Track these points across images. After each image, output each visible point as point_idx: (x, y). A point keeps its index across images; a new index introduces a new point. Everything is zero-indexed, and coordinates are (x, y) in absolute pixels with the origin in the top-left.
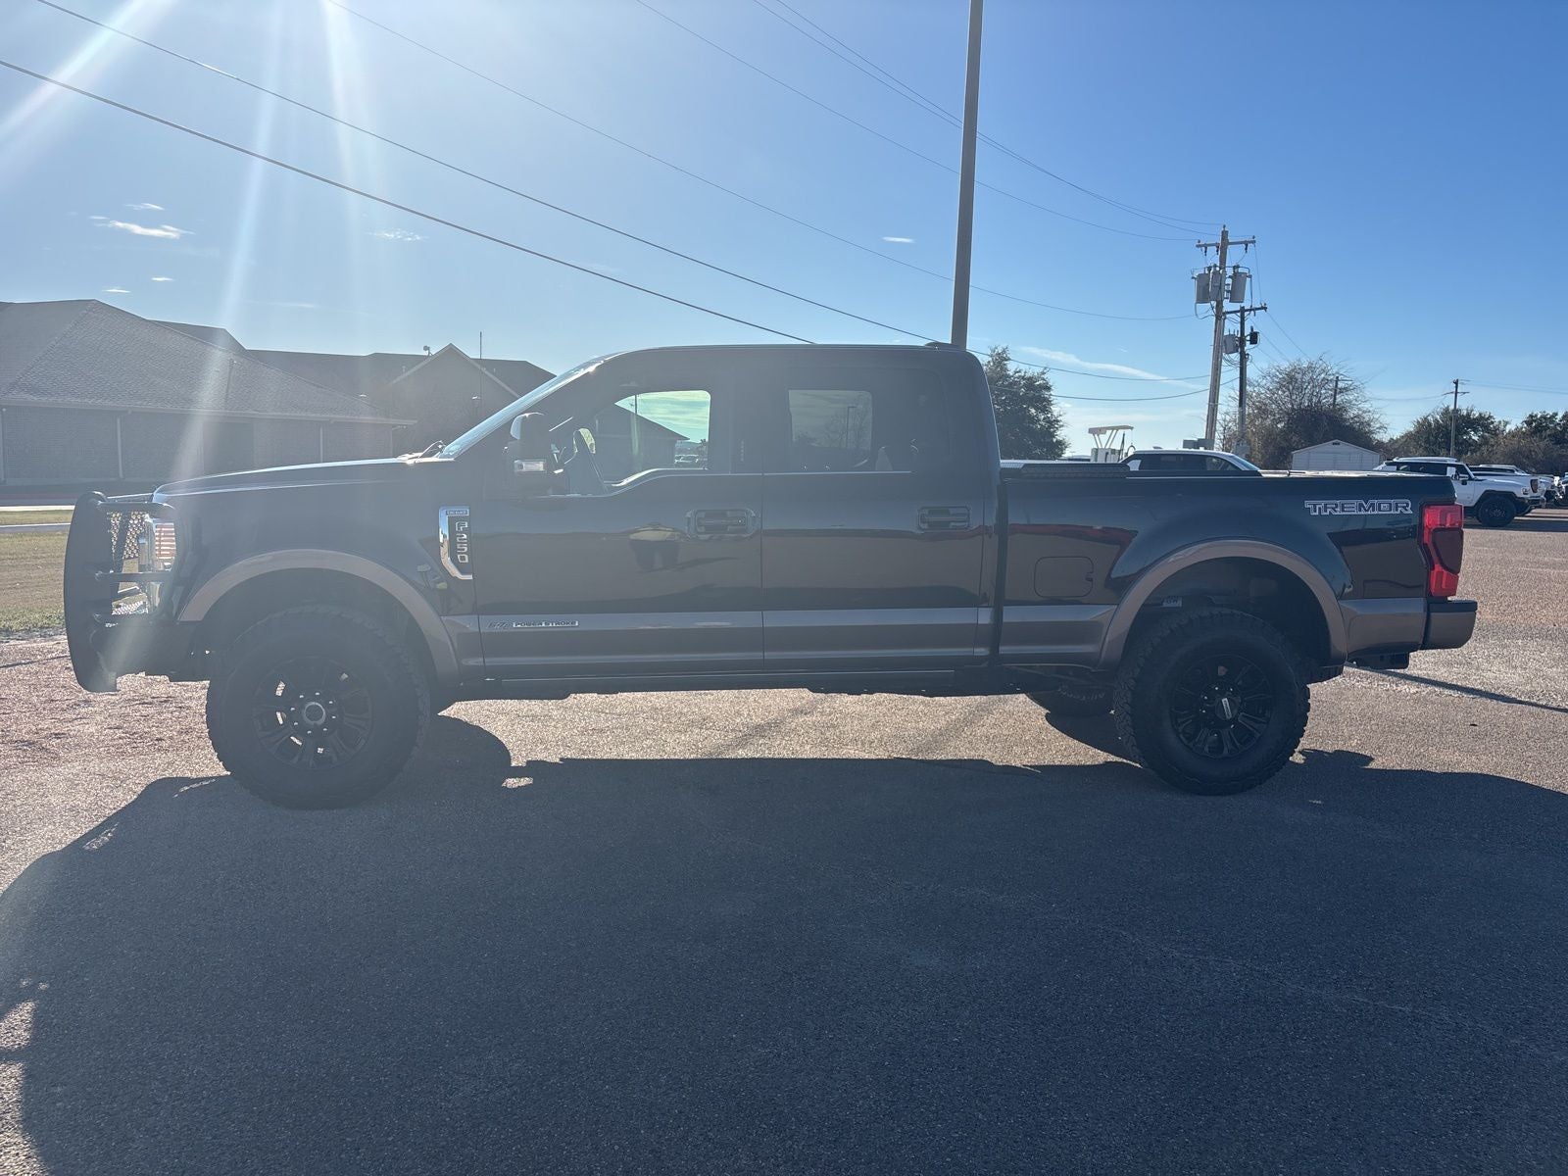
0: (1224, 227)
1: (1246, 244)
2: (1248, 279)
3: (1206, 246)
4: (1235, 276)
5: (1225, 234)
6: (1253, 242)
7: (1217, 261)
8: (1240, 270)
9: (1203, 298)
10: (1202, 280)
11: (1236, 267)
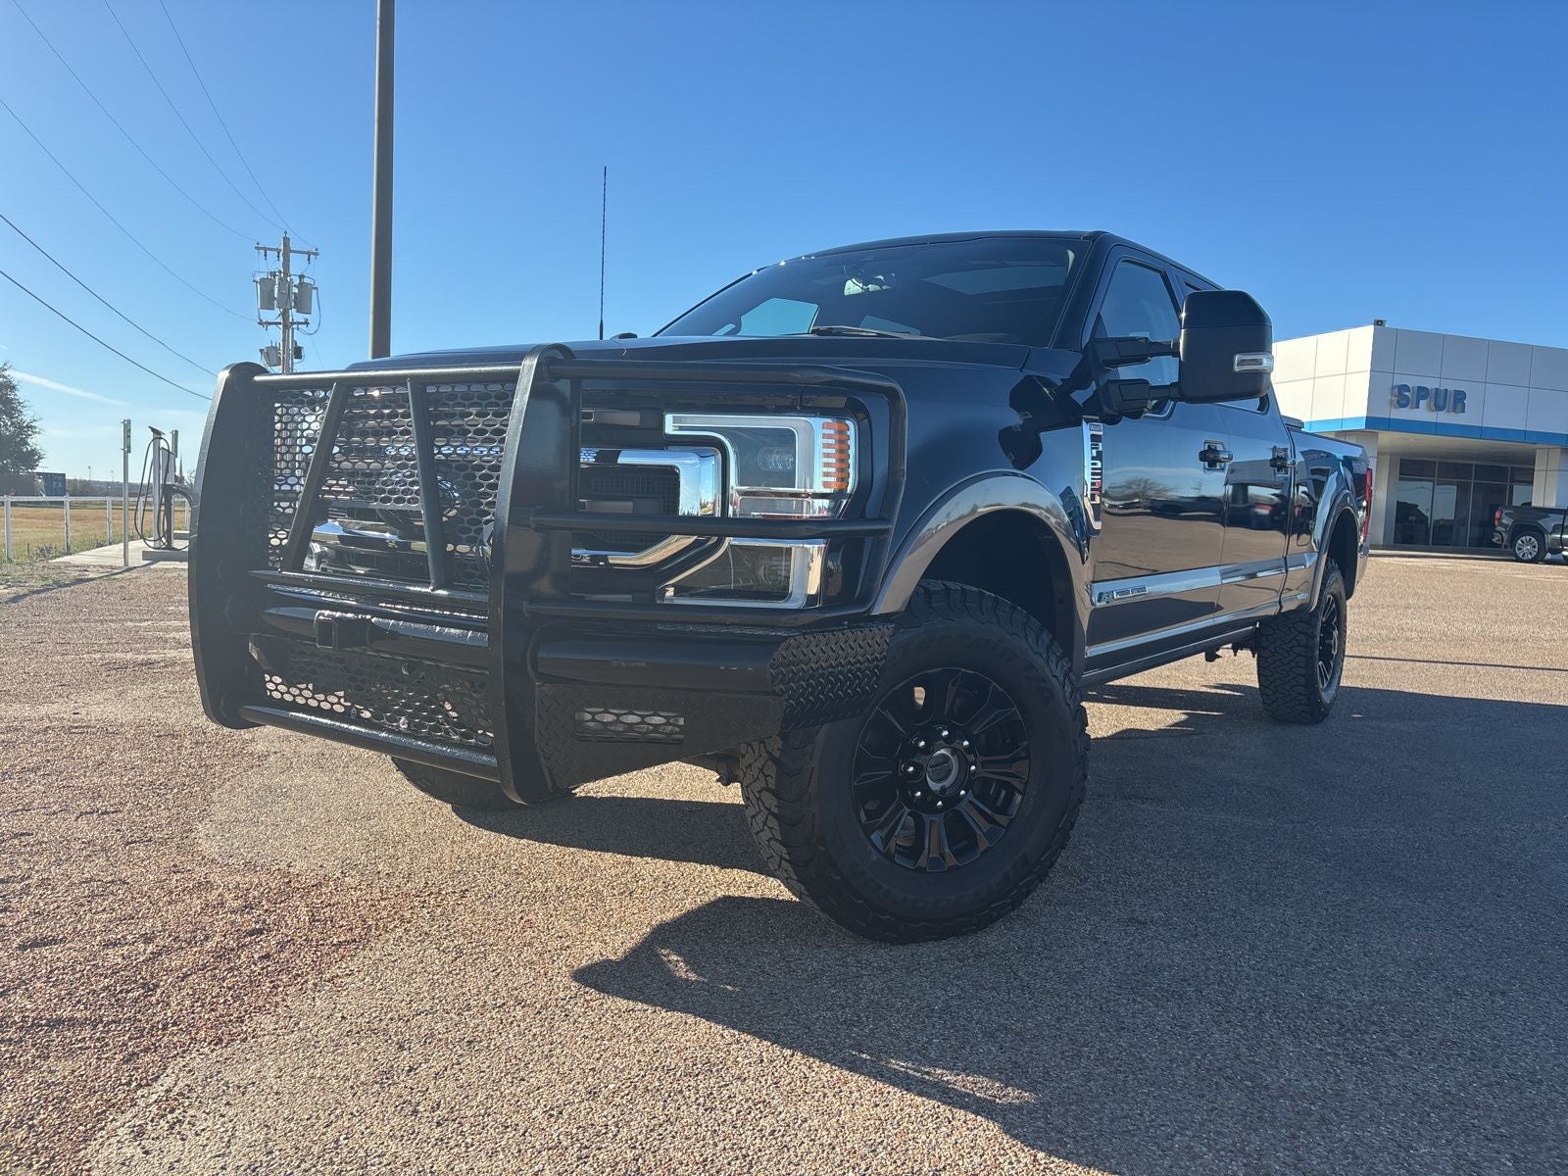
0: (286, 233)
1: (309, 254)
2: (314, 292)
3: (266, 249)
4: (301, 285)
5: (286, 240)
6: (316, 254)
7: (279, 266)
8: (306, 280)
9: (267, 302)
10: (266, 285)
11: (301, 277)
